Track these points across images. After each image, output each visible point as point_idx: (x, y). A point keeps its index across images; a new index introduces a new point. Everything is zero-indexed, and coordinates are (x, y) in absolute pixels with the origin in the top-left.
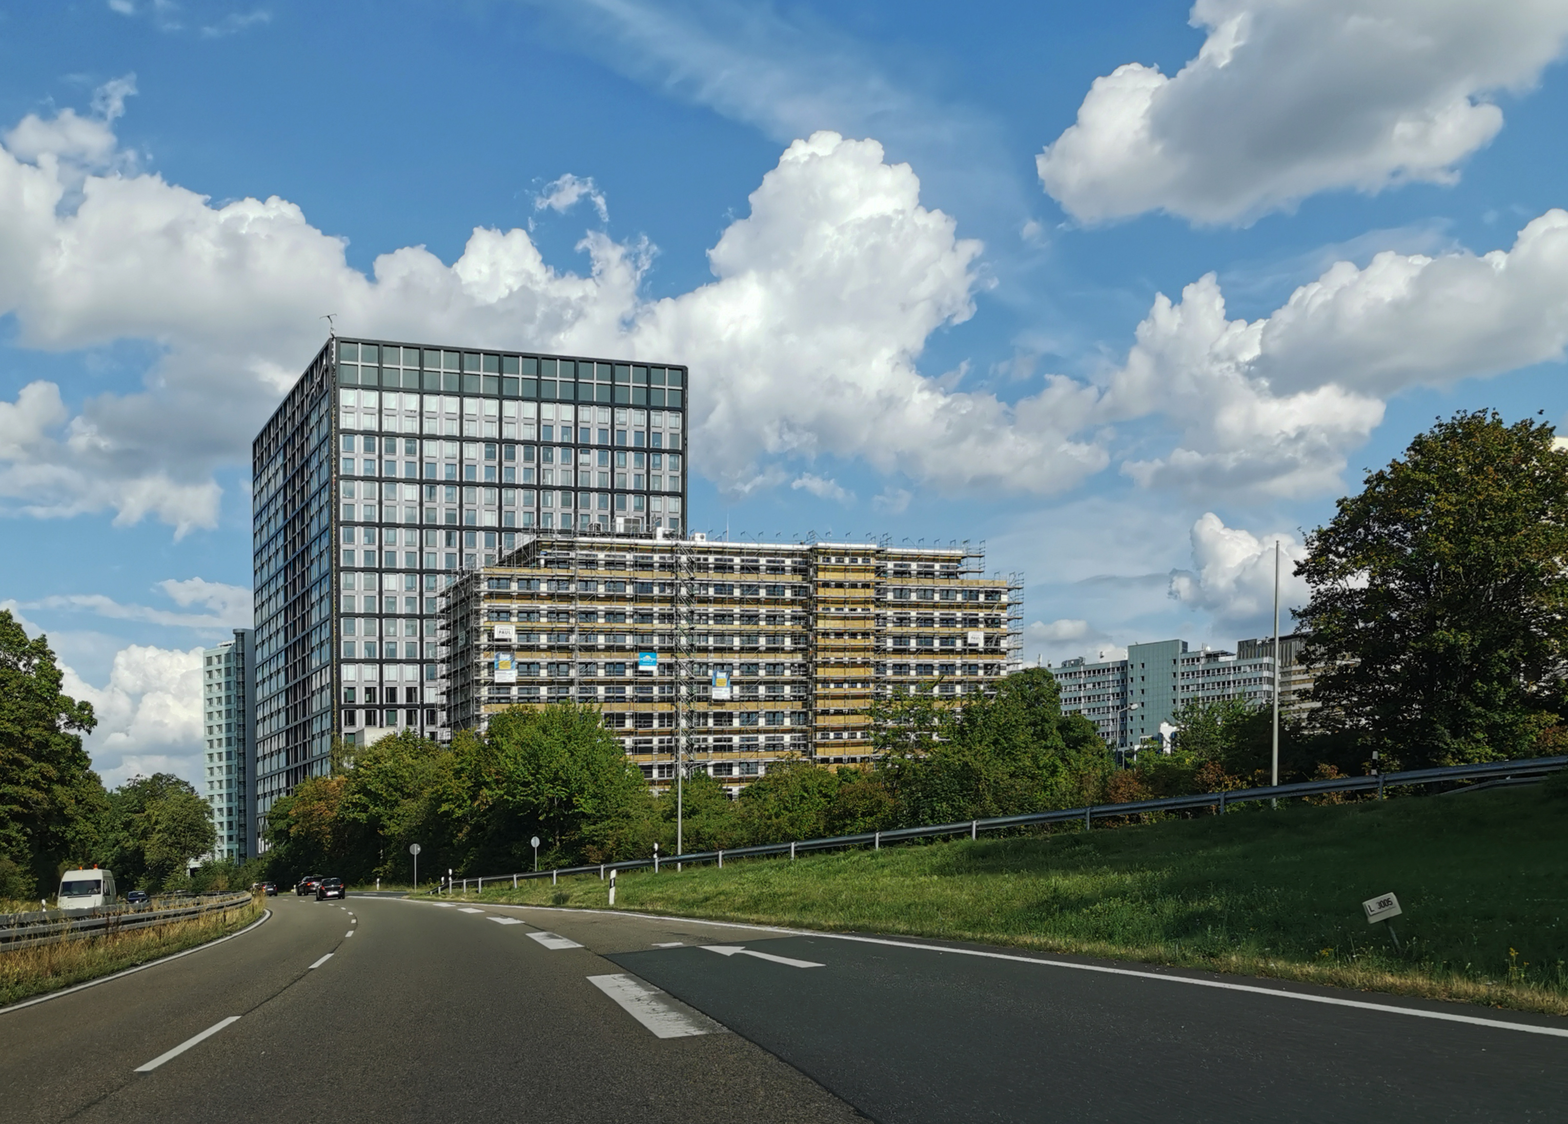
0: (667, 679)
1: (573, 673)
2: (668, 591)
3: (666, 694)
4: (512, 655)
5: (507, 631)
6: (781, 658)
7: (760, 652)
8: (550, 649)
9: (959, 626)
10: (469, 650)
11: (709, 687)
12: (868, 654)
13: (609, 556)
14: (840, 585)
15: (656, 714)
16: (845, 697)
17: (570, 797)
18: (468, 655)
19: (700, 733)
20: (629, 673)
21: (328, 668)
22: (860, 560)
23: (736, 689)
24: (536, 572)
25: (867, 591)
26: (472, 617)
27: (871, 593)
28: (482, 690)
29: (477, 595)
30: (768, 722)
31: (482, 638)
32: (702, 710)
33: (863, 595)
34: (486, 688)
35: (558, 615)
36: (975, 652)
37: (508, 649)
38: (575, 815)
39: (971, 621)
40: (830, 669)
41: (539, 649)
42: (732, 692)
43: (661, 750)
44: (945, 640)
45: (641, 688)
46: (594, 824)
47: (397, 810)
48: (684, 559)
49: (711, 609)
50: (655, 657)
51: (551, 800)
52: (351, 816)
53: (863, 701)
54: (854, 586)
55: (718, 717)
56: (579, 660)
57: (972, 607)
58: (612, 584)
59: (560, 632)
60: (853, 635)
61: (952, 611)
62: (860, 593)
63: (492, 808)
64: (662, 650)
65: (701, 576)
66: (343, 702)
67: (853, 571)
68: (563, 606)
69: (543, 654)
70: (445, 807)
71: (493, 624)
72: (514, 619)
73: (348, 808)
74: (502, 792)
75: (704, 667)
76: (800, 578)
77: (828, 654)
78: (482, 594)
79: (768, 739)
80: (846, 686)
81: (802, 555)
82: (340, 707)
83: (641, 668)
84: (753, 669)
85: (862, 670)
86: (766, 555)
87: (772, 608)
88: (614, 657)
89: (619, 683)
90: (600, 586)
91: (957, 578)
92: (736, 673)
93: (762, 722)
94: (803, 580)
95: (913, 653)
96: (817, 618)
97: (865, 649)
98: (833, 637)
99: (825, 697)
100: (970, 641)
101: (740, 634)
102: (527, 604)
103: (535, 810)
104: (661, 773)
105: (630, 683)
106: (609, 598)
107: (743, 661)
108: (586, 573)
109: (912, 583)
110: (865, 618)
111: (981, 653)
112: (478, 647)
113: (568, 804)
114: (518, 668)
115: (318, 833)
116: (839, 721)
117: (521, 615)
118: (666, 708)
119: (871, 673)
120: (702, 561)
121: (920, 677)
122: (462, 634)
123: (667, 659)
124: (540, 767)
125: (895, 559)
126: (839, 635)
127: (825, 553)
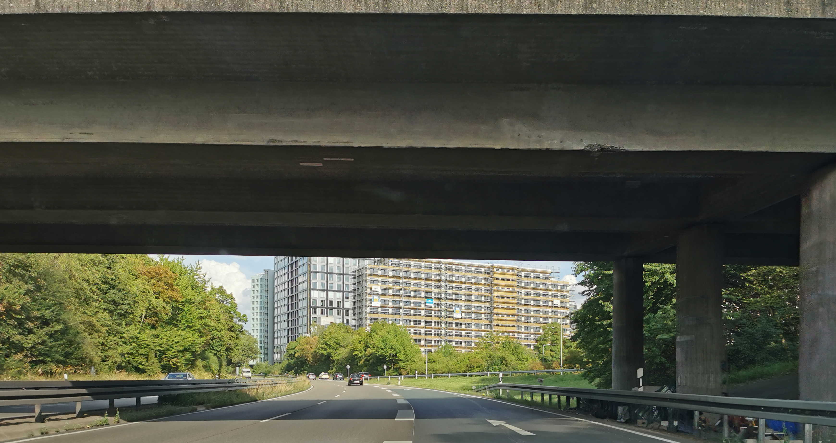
0: (438, 309)
1: (401, 305)
2: (438, 277)
3: (437, 315)
4: (379, 297)
5: (377, 288)
6: (480, 304)
7: (472, 301)
8: (393, 295)
9: (550, 297)
10: (363, 293)
11: (453, 313)
12: (514, 305)
13: (415, 263)
14: (503, 280)
15: (433, 321)
16: (505, 320)
17: (396, 353)
18: (362, 295)
19: (449, 329)
20: (423, 306)
21: (306, 291)
22: (511, 271)
23: (463, 314)
24: (388, 267)
25: (514, 282)
26: (364, 282)
27: (515, 283)
28: (367, 308)
29: (366, 274)
30: (476, 327)
31: (368, 290)
32: (450, 321)
33: (512, 284)
34: (369, 308)
35: (396, 283)
36: (557, 307)
37: (377, 294)
38: (398, 360)
39: (555, 296)
40: (499, 310)
41: (389, 295)
42: (462, 315)
43: (435, 334)
44: (545, 302)
45: (427, 312)
46: (403, 363)
47: (337, 351)
48: (443, 266)
49: (454, 285)
50: (432, 301)
51: (390, 354)
52: (321, 352)
53: (512, 322)
54: (508, 280)
55: (457, 324)
56: (404, 300)
57: (555, 291)
58: (416, 274)
59: (397, 290)
60: (508, 298)
61: (547, 292)
62: (510, 283)
63: (371, 354)
64: (435, 298)
65: (450, 273)
66: (312, 305)
67: (508, 275)
68: (398, 280)
69: (390, 297)
70: (355, 353)
71: (372, 285)
72: (380, 284)
73: (320, 349)
74: (375, 351)
75: (451, 305)
76: (488, 276)
77: (498, 304)
78: (368, 274)
79: (476, 333)
80: (505, 316)
81: (488, 268)
82: (311, 307)
83: (427, 304)
84: (470, 307)
85: (512, 311)
86: (474, 266)
87: (477, 286)
88: (417, 300)
89: (419, 309)
90: (411, 274)
91: (549, 280)
92: (463, 308)
93: (473, 327)
94: (489, 276)
95: (532, 306)
96: (494, 291)
97: (513, 303)
98: (500, 298)
99: (497, 320)
100: (554, 303)
101: (465, 295)
102: (384, 279)
103: (385, 357)
104: (435, 343)
105: (423, 309)
106: (415, 278)
107: (466, 304)
108: (406, 269)
109: (531, 280)
110: (513, 292)
111: (559, 307)
112: (366, 293)
113: (395, 356)
114: (381, 301)
115: (306, 356)
116: (504, 329)
117: (382, 282)
118: (437, 319)
119: (515, 312)
120: (450, 267)
121: (535, 315)
122: (360, 288)
123: (437, 302)
124: (387, 344)
125: (524, 271)
126: (503, 297)
127: (497, 268)
